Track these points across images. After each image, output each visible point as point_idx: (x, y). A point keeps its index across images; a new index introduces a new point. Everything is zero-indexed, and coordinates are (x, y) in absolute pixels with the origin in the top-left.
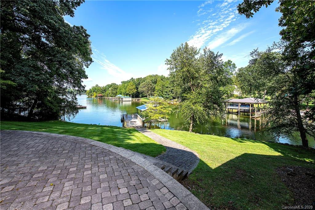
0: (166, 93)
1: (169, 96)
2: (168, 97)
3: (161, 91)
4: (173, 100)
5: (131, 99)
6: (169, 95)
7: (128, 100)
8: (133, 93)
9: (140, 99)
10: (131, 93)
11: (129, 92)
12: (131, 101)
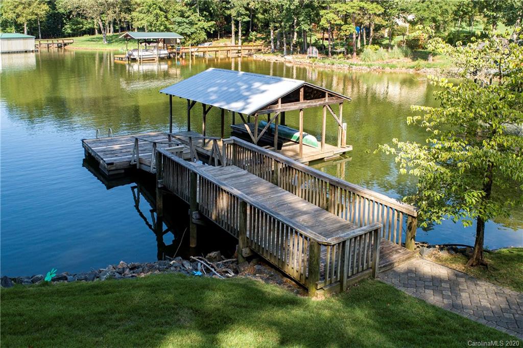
0: (180, 19)
1: (193, 30)
2: (188, 32)
3: (161, 9)
4: (206, 44)
5: (31, 43)
6: (191, 24)
7: (22, 49)
8: (34, 17)
9: (68, 44)
10: (24, 19)
11: (14, 13)
12: (33, 51)
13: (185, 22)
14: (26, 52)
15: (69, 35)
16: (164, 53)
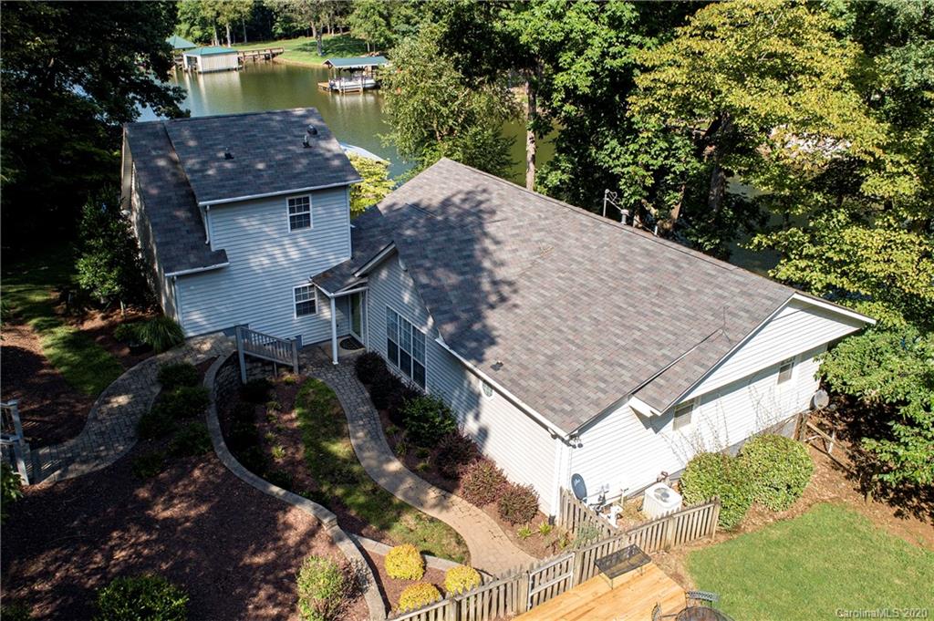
5: (233, 60)
9: (277, 54)
10: (225, 18)
11: (214, 10)
12: (235, 69)
13: (411, 31)
14: (229, 70)
15: (281, 37)
16: (370, 82)
